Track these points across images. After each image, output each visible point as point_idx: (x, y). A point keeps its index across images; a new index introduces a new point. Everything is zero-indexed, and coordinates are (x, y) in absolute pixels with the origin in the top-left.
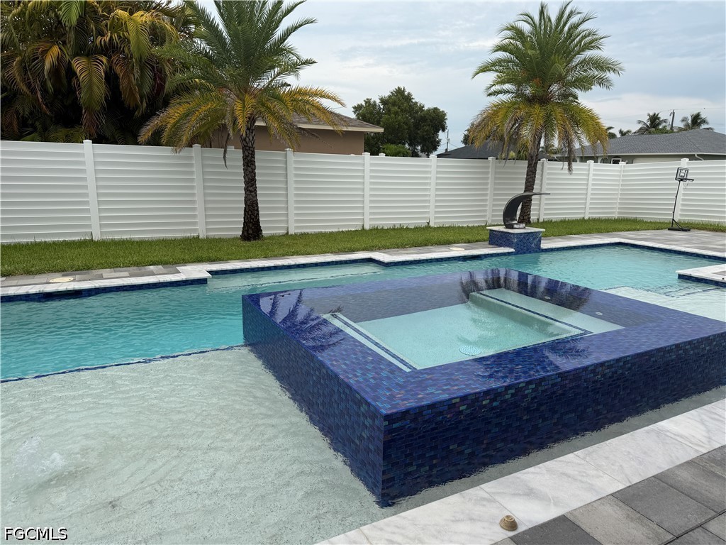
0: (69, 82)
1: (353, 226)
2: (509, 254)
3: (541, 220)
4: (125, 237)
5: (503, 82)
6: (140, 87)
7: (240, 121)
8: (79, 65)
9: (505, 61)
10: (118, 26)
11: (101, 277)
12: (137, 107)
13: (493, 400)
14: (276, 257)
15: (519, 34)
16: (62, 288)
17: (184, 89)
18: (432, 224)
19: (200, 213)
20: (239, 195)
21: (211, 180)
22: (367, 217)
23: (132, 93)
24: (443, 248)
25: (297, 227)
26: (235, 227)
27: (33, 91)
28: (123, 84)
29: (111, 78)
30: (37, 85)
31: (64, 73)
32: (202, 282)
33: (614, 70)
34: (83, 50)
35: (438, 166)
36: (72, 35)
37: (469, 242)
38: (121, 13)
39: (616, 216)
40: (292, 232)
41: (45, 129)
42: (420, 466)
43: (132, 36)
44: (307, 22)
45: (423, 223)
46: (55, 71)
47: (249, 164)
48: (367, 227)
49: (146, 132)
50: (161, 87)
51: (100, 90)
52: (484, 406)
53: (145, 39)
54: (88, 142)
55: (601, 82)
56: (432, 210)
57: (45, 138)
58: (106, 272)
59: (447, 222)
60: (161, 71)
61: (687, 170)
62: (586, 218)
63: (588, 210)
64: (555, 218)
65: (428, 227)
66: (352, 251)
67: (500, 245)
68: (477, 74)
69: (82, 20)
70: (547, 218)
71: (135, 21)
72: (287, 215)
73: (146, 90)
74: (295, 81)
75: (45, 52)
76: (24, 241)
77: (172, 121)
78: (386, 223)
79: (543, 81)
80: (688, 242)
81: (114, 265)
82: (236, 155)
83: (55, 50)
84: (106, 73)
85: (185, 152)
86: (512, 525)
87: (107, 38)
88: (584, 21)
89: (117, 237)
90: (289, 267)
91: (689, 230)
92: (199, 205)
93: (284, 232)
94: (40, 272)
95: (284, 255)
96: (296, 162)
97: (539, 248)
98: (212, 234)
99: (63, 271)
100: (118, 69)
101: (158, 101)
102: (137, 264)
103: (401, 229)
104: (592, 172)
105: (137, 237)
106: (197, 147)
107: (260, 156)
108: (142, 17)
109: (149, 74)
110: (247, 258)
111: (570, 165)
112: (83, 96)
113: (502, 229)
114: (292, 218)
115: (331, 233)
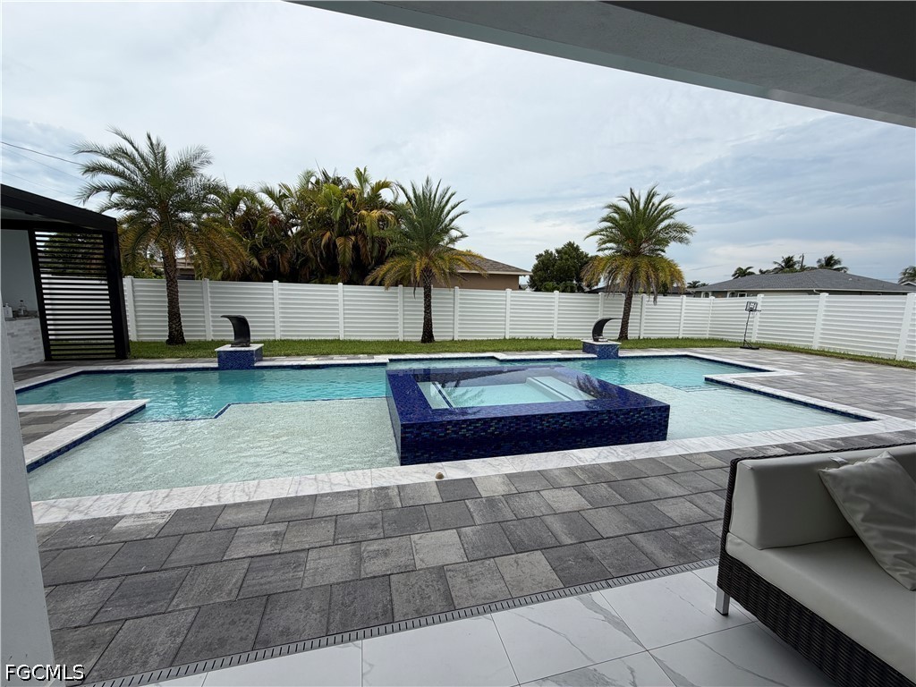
0: (334, 251)
1: (499, 336)
2: (593, 358)
3: (641, 338)
4: (358, 338)
5: (605, 242)
6: (372, 253)
7: (417, 272)
8: (339, 242)
9: (610, 228)
10: (362, 219)
11: (332, 359)
12: (370, 264)
13: (468, 426)
14: (434, 353)
15: (617, 209)
16: (310, 363)
17: (394, 254)
18: (555, 337)
19: (400, 325)
20: (421, 315)
21: (408, 306)
22: (508, 331)
23: (367, 256)
24: (548, 353)
25: (459, 336)
26: (417, 335)
27: (316, 256)
28: (363, 250)
29: (356, 248)
30: (318, 253)
31: (331, 246)
32: (384, 364)
33: (688, 232)
34: (344, 233)
35: (560, 298)
36: (337, 226)
37: (570, 349)
38: (363, 212)
39: (707, 337)
40: (455, 339)
41: (322, 276)
42: (423, 454)
43: (367, 224)
44: (463, 213)
45: (548, 336)
46: (327, 245)
47: (428, 296)
48: (507, 337)
49: (369, 278)
50: (383, 252)
51: (349, 255)
52: (464, 428)
53: (375, 226)
54: (340, 284)
55: (681, 240)
56: (555, 327)
57: (322, 282)
58: (335, 357)
59: (567, 336)
60: (384, 243)
61: (756, 304)
62: (680, 337)
63: (681, 332)
64: (653, 336)
65: (552, 339)
66: (484, 351)
67: (589, 353)
68: (588, 237)
69: (343, 218)
70: (646, 336)
71: (371, 216)
72: (453, 328)
73: (375, 254)
74: (460, 246)
75: (323, 235)
76: (304, 338)
77: (382, 273)
78: (522, 336)
79: (635, 241)
80: (744, 356)
81: (341, 354)
82: (421, 291)
83: (328, 234)
84: (353, 246)
85: (392, 289)
86: (440, 476)
87: (355, 226)
88: (665, 199)
89: (352, 338)
90: (439, 359)
91: (758, 349)
92: (400, 321)
93: (451, 338)
94: (303, 355)
95: (439, 352)
96: (461, 295)
97: (617, 356)
98: (406, 338)
99: (315, 355)
100: (360, 243)
101: (380, 261)
102: (354, 353)
103: (533, 340)
104: (684, 304)
105: (363, 339)
106: (401, 286)
107: (434, 291)
108: (376, 214)
109: (377, 245)
110: (416, 353)
111: (655, 299)
112: (340, 259)
113: (591, 341)
114: (457, 330)
115: (482, 340)
